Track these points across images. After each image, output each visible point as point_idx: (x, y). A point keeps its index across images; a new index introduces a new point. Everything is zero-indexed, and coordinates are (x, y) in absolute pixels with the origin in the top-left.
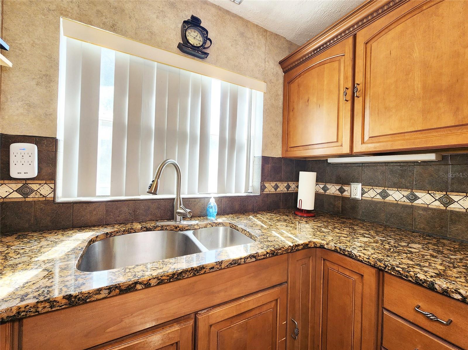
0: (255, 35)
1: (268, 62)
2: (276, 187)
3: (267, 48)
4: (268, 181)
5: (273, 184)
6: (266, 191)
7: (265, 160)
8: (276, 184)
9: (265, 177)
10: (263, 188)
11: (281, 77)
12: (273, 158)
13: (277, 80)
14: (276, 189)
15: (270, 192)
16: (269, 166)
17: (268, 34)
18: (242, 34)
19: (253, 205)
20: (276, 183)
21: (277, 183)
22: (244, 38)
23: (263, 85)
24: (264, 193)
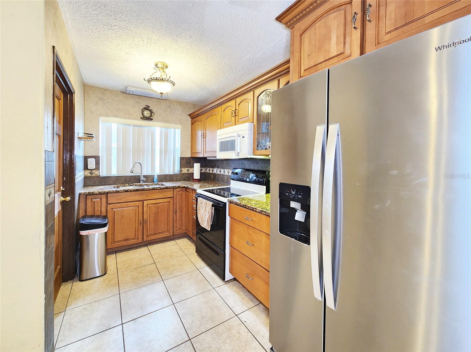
0: (175, 105)
1: (182, 116)
3: (182, 109)
4: (184, 168)
7: (182, 159)
9: (182, 166)
12: (186, 158)
13: (188, 122)
14: (188, 171)
15: (185, 173)
16: (184, 161)
17: (182, 103)
18: (169, 107)
19: (176, 178)
21: (189, 168)
23: (180, 126)
24: (182, 173)
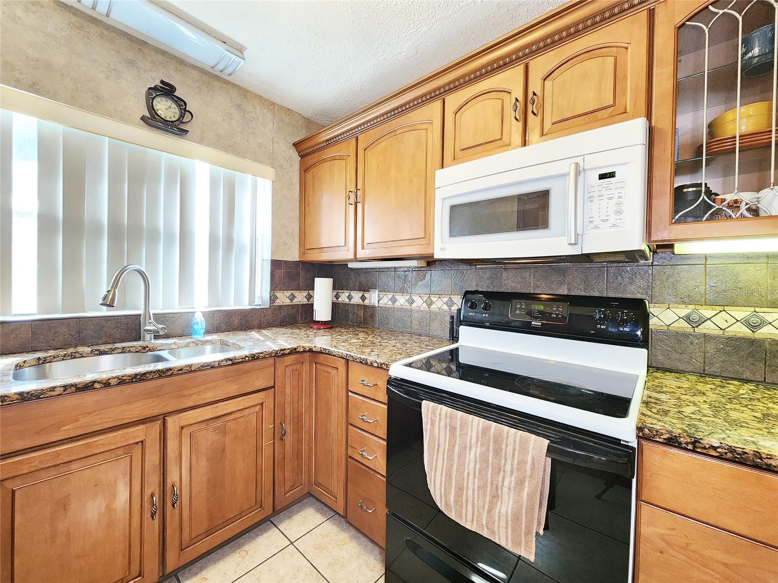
0: (259, 110)
1: (277, 143)
2: (293, 297)
3: (275, 125)
4: (280, 289)
5: (288, 293)
6: (278, 302)
7: (276, 265)
8: (292, 294)
9: (275, 286)
10: (273, 298)
11: (297, 162)
12: (286, 262)
13: (291, 166)
14: (291, 300)
15: (284, 304)
16: (281, 272)
17: (277, 107)
18: (239, 107)
19: (260, 320)
20: (292, 292)
21: (294, 292)
22: (242, 112)
23: (270, 171)
24: (275, 304)
